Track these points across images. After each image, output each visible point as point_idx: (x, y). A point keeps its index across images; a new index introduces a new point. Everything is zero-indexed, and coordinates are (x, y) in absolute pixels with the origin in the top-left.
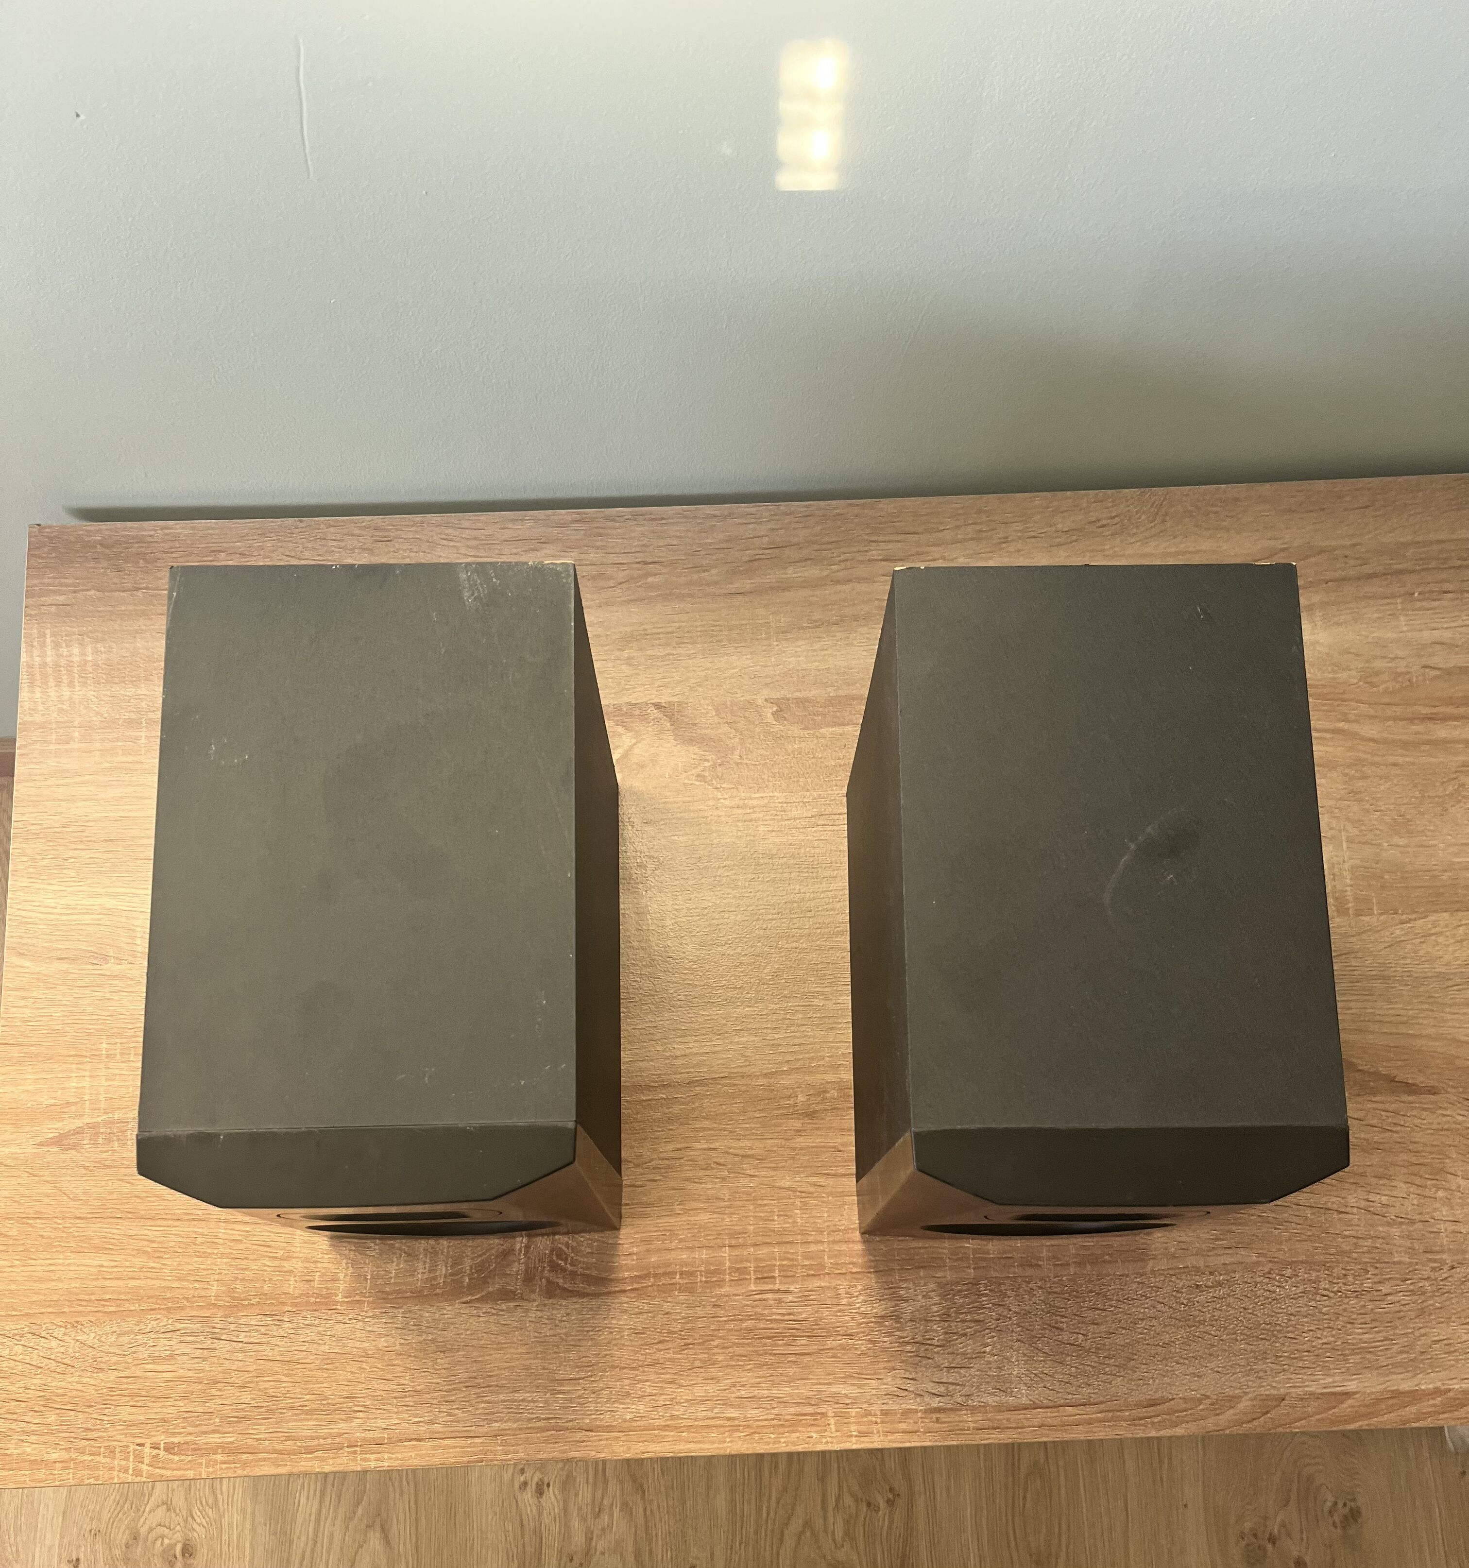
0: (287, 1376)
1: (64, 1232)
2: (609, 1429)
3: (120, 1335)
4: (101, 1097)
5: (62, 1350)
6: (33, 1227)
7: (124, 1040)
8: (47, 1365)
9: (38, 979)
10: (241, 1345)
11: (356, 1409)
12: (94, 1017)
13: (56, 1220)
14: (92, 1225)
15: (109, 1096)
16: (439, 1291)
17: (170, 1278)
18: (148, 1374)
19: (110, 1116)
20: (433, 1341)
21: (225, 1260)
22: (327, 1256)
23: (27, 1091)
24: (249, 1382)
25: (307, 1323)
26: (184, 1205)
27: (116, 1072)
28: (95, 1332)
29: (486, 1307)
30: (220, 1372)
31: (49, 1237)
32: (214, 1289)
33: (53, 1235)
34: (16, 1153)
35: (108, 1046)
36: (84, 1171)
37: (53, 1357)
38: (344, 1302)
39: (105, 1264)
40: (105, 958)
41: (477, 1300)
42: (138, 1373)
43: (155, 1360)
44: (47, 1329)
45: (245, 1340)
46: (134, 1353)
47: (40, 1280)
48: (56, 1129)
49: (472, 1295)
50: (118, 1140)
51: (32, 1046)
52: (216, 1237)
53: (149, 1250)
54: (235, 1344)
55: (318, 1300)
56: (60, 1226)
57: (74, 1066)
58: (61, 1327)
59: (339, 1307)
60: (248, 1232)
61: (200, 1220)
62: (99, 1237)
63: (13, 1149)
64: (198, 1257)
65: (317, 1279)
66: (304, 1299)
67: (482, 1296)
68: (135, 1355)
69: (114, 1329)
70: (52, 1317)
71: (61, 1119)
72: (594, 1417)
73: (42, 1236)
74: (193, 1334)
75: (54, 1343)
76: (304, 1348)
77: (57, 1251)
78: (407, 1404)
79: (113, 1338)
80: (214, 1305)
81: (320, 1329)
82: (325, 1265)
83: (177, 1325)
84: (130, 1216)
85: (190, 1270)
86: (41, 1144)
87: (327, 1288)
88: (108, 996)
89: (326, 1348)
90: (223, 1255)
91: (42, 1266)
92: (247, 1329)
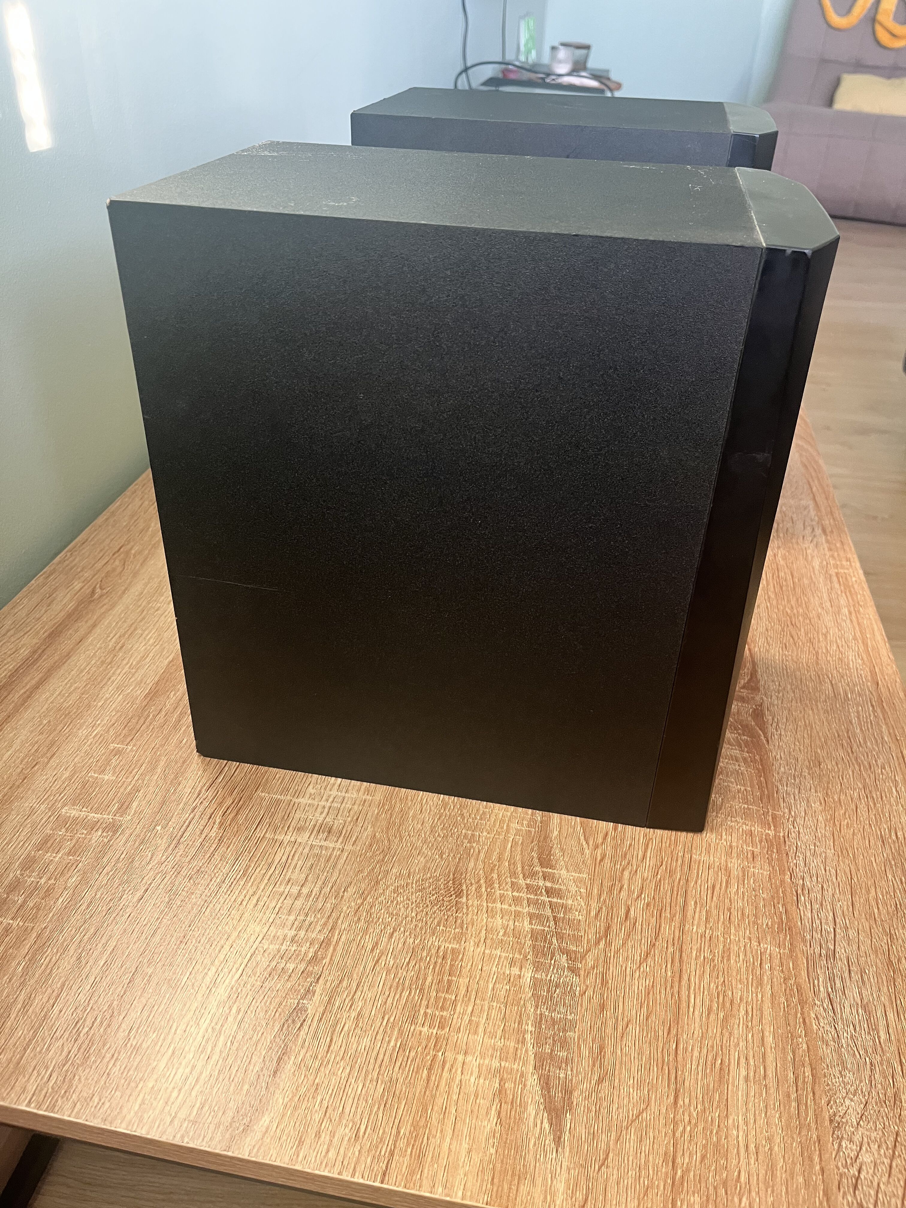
0: (868, 892)
1: (696, 1125)
2: (873, 673)
3: (844, 1068)
4: (499, 1044)
5: (875, 1147)
6: (688, 1170)
7: (424, 1003)
8: (900, 1172)
9: (295, 1108)
10: (838, 930)
11: (894, 837)
12: (380, 1037)
13: (678, 1134)
14: (687, 1084)
15: (499, 1033)
16: (757, 757)
17: (760, 996)
18: (893, 1038)
19: (528, 1036)
20: (809, 768)
21: (733, 931)
22: (724, 837)
23: (469, 1151)
24: (884, 929)
25: (802, 864)
26: (660, 965)
27: (466, 1018)
28: (844, 1099)
29: (771, 729)
30: (877, 956)
31: (705, 1147)
32: (768, 947)
33: (701, 1142)
34: (568, 1181)
35: (427, 1024)
36: (606, 1084)
37: (887, 1161)
38: (775, 830)
39: (743, 1073)
40: (299, 1009)
41: (765, 734)
42: (894, 1048)
43: (873, 1028)
44: (846, 1166)
45: (832, 925)
46: (866, 1052)
47: (772, 1168)
48: (537, 1114)
49: (759, 736)
50: (565, 1031)
51: (398, 1132)
52: (703, 936)
53: (721, 1015)
54: (838, 936)
55: (775, 851)
56: (688, 1128)
57: (446, 1074)
58: (840, 1145)
59: (782, 834)
60: (696, 902)
61: (681, 951)
62: (705, 1076)
63: (560, 1186)
64: (729, 959)
65: (750, 848)
66: (775, 863)
67: (760, 729)
68: (870, 1050)
69: (837, 1074)
70: (826, 1156)
71: (523, 1106)
72: (864, 680)
73: (703, 1157)
74: (832, 979)
75: (866, 1158)
76: (833, 871)
77: (726, 1138)
78: (879, 796)
79: (849, 1076)
80: (791, 950)
81: (808, 854)
82: (734, 840)
83: (822, 995)
84: (674, 1032)
85: (747, 970)
86: (558, 1141)
87: (761, 841)
88: (354, 1014)
89: (830, 853)
90: (726, 932)
91: (749, 1164)
92: (818, 922)
